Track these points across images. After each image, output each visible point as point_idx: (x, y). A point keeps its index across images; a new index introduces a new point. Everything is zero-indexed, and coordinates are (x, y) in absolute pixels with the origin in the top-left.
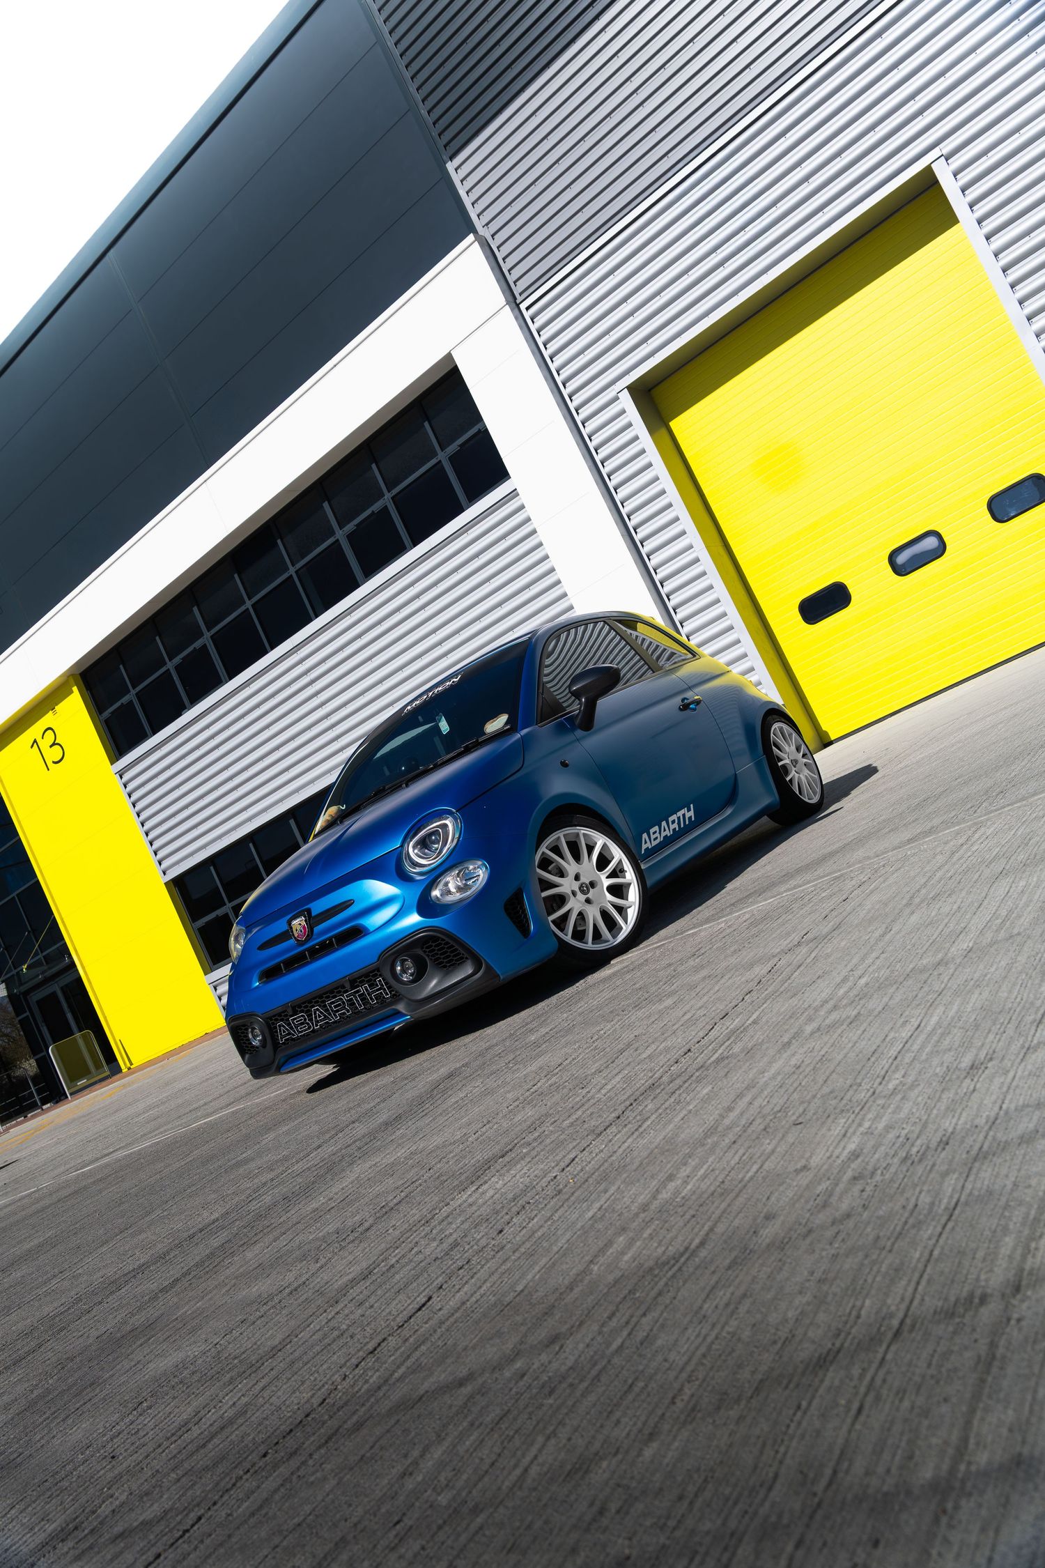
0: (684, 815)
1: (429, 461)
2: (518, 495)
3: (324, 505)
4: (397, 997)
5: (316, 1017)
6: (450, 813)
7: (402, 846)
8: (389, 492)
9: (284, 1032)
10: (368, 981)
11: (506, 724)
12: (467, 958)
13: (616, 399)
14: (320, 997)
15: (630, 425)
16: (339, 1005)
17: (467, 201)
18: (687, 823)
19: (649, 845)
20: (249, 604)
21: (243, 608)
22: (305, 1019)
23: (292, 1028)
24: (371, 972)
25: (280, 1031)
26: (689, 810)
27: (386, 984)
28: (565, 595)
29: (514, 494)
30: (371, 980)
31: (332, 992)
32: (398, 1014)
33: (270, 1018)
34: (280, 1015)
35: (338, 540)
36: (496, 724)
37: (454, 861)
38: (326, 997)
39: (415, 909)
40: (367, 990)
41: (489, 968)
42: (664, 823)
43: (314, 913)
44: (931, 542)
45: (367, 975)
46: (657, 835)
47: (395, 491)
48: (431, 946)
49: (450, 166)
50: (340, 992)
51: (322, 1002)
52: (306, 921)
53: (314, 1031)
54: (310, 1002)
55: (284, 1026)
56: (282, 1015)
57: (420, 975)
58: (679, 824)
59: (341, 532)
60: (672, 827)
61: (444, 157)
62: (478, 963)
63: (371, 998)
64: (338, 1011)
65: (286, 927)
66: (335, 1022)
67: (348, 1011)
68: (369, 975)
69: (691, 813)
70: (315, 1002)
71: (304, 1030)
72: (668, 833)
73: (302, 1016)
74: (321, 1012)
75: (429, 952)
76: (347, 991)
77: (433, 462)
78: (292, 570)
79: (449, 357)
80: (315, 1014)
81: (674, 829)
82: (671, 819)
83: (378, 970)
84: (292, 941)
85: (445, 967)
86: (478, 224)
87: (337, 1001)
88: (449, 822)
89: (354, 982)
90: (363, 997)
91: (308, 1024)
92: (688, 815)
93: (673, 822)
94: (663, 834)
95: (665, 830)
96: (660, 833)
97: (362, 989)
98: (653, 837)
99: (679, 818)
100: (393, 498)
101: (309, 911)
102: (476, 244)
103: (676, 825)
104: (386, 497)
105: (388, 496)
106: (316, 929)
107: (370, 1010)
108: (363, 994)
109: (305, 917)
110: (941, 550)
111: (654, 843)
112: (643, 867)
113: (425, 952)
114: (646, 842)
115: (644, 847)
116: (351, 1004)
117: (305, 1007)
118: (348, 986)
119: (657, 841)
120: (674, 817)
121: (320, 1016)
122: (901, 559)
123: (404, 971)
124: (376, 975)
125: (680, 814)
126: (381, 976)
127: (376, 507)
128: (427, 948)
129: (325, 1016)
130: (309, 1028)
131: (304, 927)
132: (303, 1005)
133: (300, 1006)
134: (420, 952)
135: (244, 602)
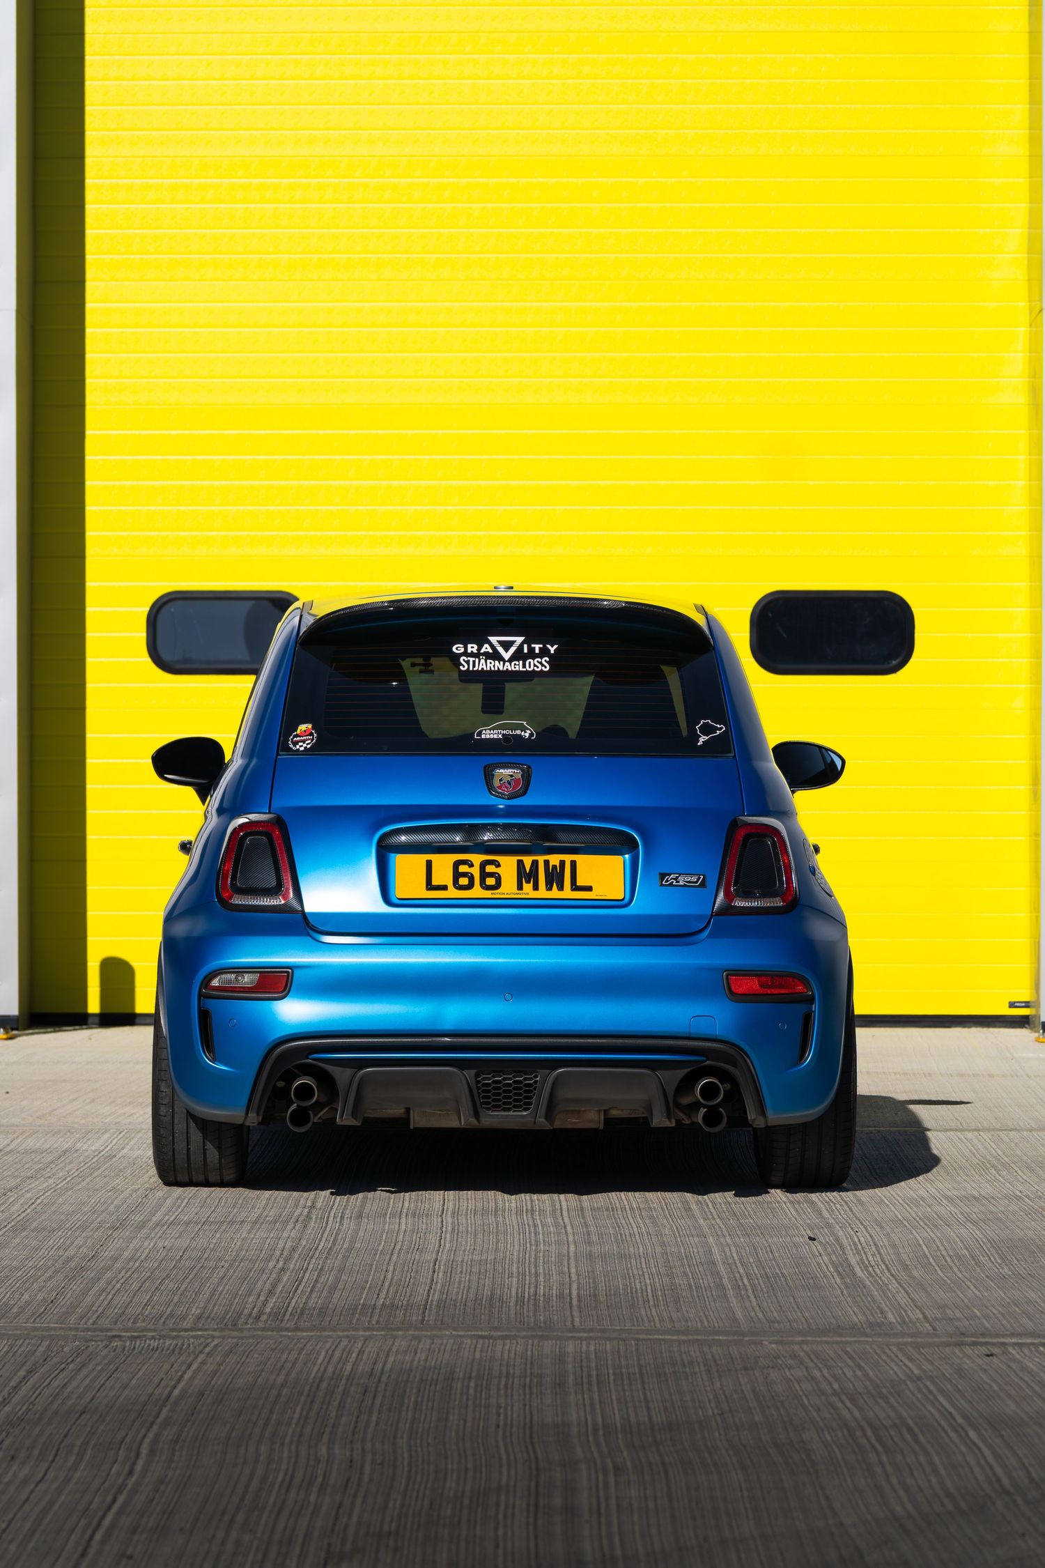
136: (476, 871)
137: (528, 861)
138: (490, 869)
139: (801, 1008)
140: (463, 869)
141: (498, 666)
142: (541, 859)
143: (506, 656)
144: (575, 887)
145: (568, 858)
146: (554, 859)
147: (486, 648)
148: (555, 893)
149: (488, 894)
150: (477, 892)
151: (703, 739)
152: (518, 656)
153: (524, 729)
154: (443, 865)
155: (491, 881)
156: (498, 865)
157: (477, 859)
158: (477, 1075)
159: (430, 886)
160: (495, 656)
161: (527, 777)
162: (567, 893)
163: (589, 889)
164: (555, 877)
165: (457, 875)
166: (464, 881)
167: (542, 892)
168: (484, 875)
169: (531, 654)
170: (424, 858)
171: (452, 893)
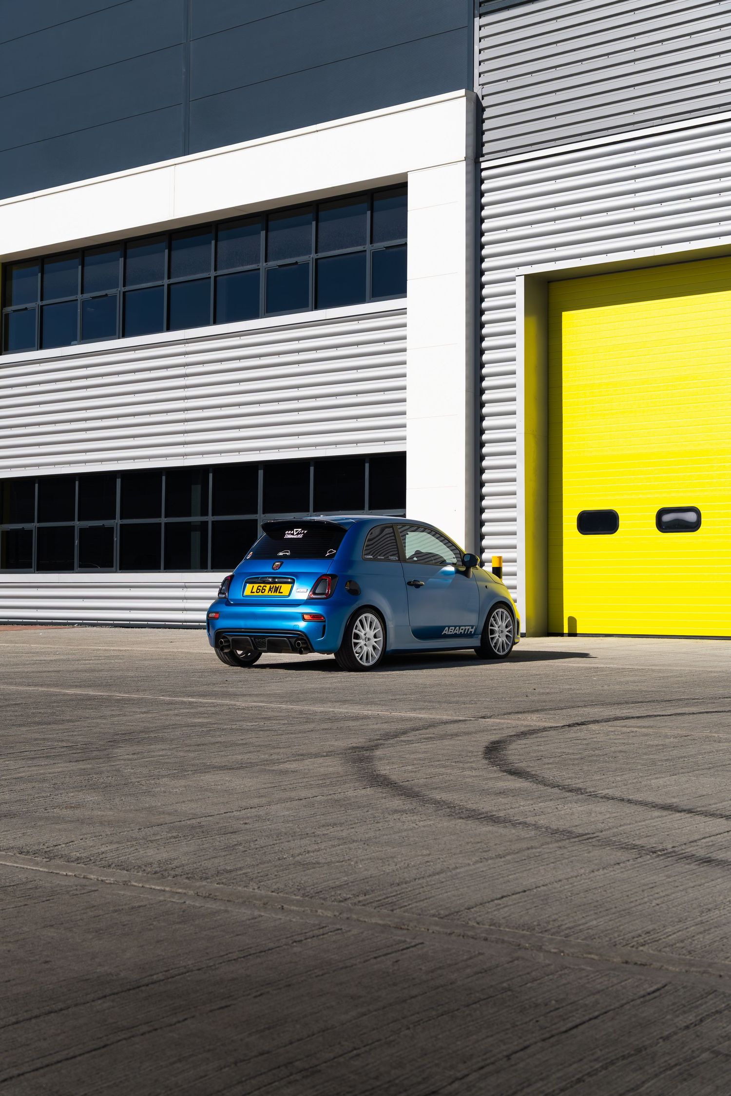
1: (357, 246)
2: (406, 313)
3: (262, 232)
8: (316, 252)
13: (513, 279)
15: (513, 306)
17: (477, 58)
20: (166, 282)
21: (159, 283)
28: (404, 413)
29: (403, 311)
35: (259, 269)
44: (691, 517)
47: (320, 255)
49: (478, 22)
59: (264, 264)
61: (476, 12)
77: (360, 248)
78: (213, 274)
79: (405, 175)
86: (477, 80)
100: (317, 260)
102: (465, 98)
104: (312, 256)
105: (313, 256)
110: (694, 526)
122: (667, 518)
127: (301, 259)
135: (163, 278)
136: (261, 588)
137: (272, 585)
138: (264, 588)
139: (323, 623)
140: (259, 588)
141: (292, 536)
142: (275, 585)
143: (295, 534)
144: (279, 592)
145: (280, 585)
146: (277, 585)
147: (292, 532)
148: (275, 594)
149: (262, 594)
150: (260, 594)
151: (328, 554)
152: (297, 534)
153: (288, 552)
154: (256, 586)
155: (263, 591)
156: (266, 586)
157: (262, 585)
158: (254, 639)
159: (252, 592)
160: (293, 534)
161: (281, 565)
162: (278, 594)
163: (282, 593)
164: (276, 591)
165: (258, 589)
166: (258, 591)
167: (273, 594)
168: (263, 589)
169: (301, 533)
170: (252, 585)
171: (255, 594)
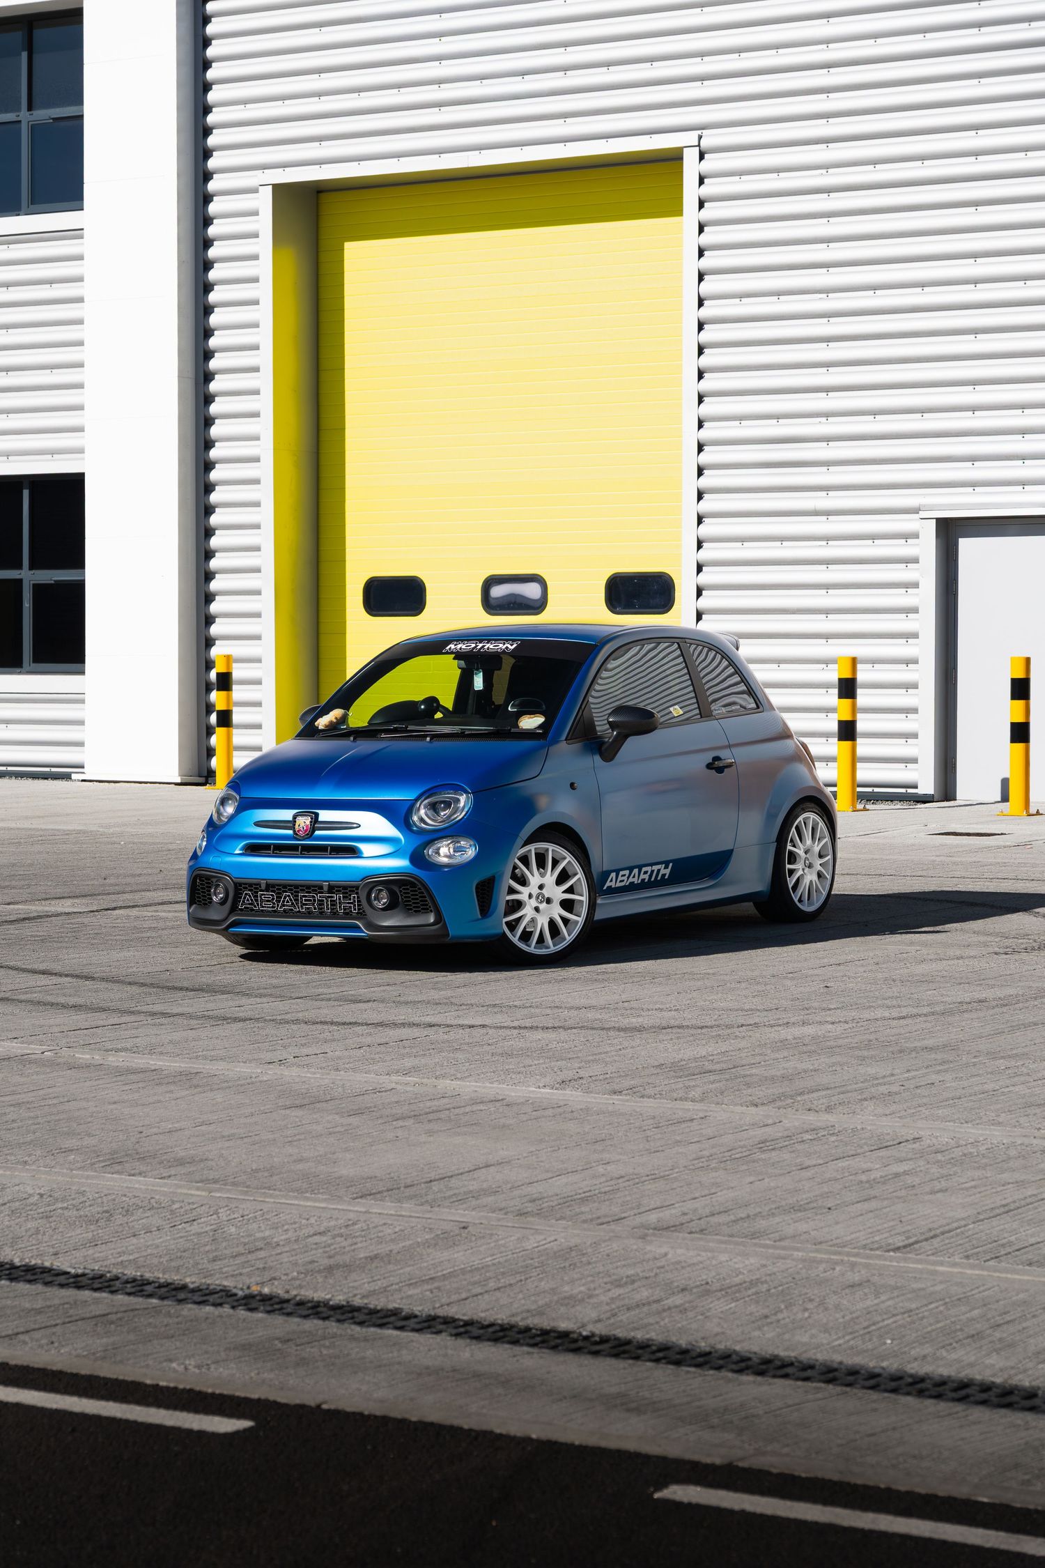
0: (659, 871)
4: (361, 915)
5: (283, 901)
6: (466, 792)
7: (416, 800)
9: (248, 900)
10: (343, 893)
11: (540, 727)
12: (431, 911)
14: (296, 887)
16: (310, 900)
18: (659, 878)
19: (613, 884)
22: (273, 899)
23: (257, 900)
24: (350, 887)
25: (245, 898)
26: (666, 867)
27: (359, 901)
30: (347, 893)
31: (308, 887)
32: (357, 928)
33: (240, 884)
34: (251, 885)
36: (530, 722)
37: (453, 831)
38: (301, 890)
39: (408, 857)
40: (340, 899)
41: (445, 926)
42: (636, 871)
43: (321, 818)
45: (345, 888)
46: (625, 878)
48: (408, 889)
50: (316, 891)
51: (295, 892)
52: (311, 822)
53: (275, 911)
54: (285, 886)
55: (250, 896)
56: (254, 886)
57: (389, 907)
58: (651, 876)
60: (642, 876)
62: (439, 918)
63: (340, 907)
64: (306, 904)
65: (291, 819)
66: (299, 912)
67: (315, 909)
68: (346, 889)
69: (667, 871)
70: (289, 890)
71: (268, 907)
72: (636, 880)
73: (272, 895)
74: (291, 900)
75: (405, 893)
76: (322, 893)
80: (285, 898)
81: (643, 880)
82: (644, 869)
83: (357, 888)
84: (290, 832)
85: (411, 909)
87: (310, 896)
88: (463, 799)
89: (332, 889)
90: (333, 903)
91: (274, 904)
92: (663, 872)
93: (646, 873)
94: (631, 880)
95: (634, 877)
96: (628, 878)
97: (336, 897)
98: (620, 878)
99: (652, 871)
101: (317, 815)
103: (646, 877)
106: (317, 833)
107: (334, 914)
108: (334, 901)
109: (312, 819)
111: (619, 884)
112: (599, 901)
113: (401, 891)
114: (611, 881)
115: (608, 884)
116: (321, 903)
117: (278, 889)
118: (326, 889)
119: (623, 884)
120: (649, 869)
121: (288, 902)
123: (377, 898)
124: (353, 891)
125: (655, 868)
126: (357, 893)
128: (404, 889)
129: (293, 904)
130: (273, 907)
131: (307, 826)
132: (278, 888)
133: (273, 886)
134: (396, 889)
